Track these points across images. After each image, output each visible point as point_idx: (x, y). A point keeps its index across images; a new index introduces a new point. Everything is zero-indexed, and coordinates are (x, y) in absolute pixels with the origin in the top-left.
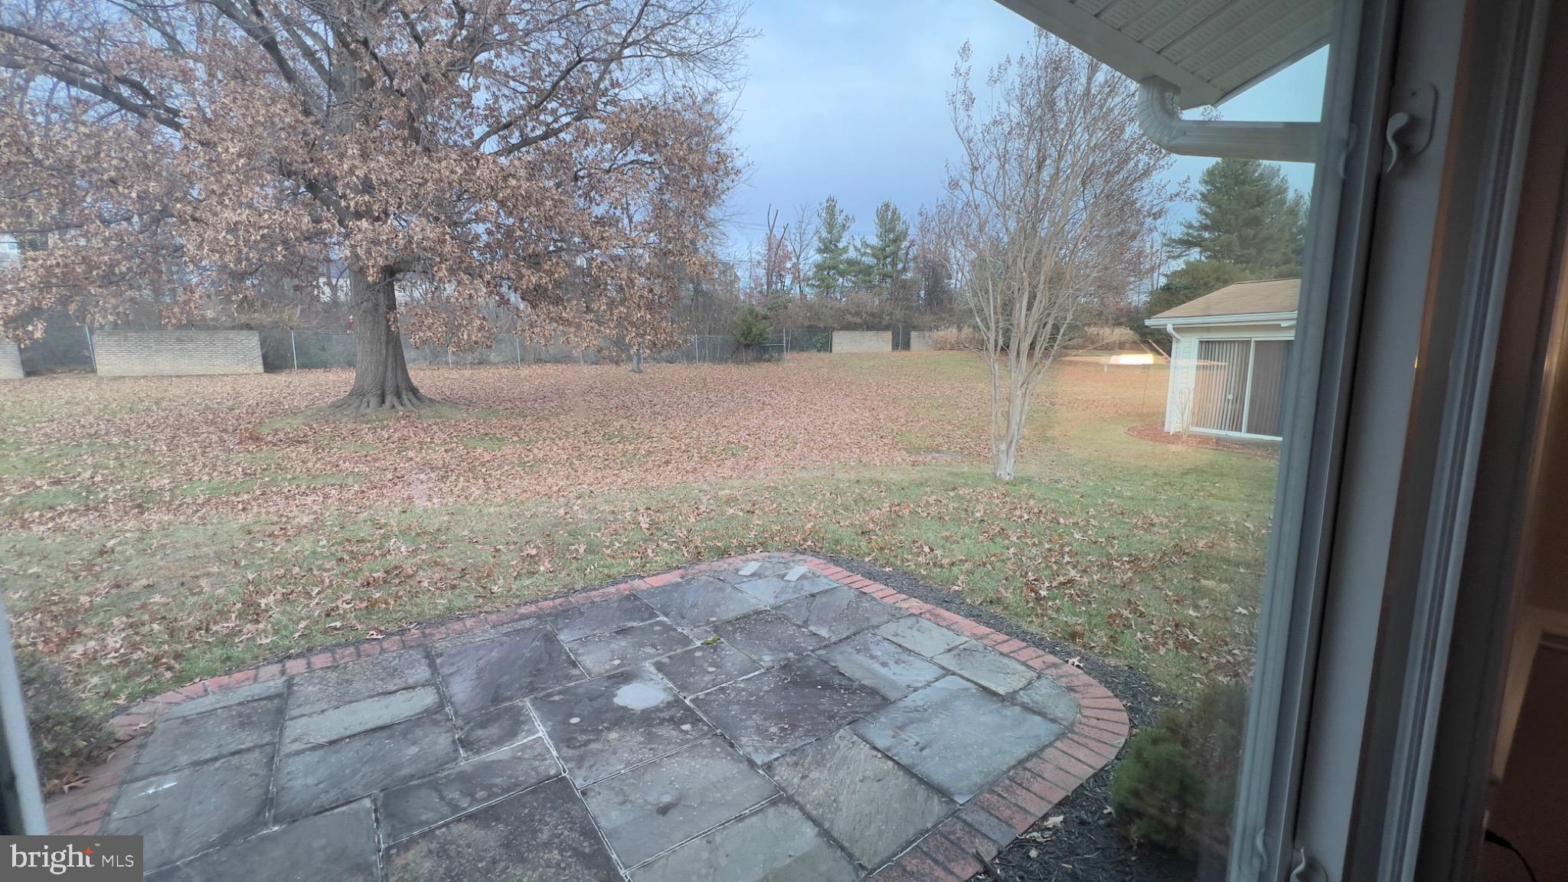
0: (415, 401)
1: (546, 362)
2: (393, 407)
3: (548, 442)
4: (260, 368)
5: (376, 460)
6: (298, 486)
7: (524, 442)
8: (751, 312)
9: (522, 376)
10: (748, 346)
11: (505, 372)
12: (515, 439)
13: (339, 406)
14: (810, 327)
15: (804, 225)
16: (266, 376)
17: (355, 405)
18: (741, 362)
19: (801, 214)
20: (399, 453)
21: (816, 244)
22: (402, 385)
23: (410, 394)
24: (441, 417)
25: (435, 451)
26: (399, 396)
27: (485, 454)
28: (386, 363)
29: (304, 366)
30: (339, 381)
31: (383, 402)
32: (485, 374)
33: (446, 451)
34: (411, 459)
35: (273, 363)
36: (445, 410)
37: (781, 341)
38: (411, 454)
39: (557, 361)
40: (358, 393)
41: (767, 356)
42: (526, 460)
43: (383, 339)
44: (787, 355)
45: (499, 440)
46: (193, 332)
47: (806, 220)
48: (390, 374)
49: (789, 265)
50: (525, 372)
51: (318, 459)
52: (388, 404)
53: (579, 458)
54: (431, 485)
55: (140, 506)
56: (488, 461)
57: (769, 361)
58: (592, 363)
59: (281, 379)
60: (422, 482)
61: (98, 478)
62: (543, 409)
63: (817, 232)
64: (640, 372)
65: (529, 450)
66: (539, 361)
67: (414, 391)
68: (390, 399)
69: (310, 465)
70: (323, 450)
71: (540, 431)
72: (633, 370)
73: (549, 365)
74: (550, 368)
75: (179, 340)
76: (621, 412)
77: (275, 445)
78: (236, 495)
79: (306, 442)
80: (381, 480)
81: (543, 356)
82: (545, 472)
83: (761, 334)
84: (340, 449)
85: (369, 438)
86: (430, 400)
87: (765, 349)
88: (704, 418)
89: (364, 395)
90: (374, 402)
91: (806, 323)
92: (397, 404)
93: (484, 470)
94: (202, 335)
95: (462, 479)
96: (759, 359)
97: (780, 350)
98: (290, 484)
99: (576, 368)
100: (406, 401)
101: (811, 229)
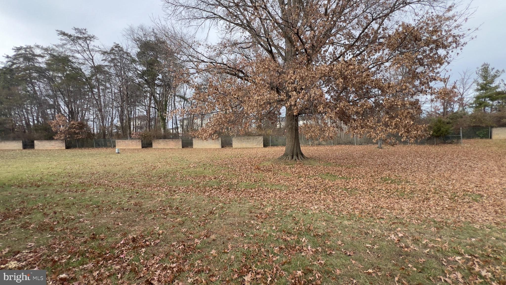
0: (302, 158)
1: (341, 144)
2: (296, 160)
3: (355, 179)
4: (263, 146)
5: (291, 181)
6: (268, 188)
7: (345, 178)
8: (440, 121)
9: (334, 149)
10: (437, 137)
11: (328, 148)
12: (340, 176)
13: (280, 159)
14: (473, 126)
15: (465, 80)
16: (264, 148)
17: (285, 159)
18: (433, 144)
19: (463, 75)
20: (298, 178)
21: (475, 86)
22: (299, 153)
23: (301, 155)
24: (310, 165)
25: (311, 179)
26: (297, 156)
27: (329, 182)
28: (294, 145)
29: (272, 146)
30: (280, 150)
31: (293, 158)
32: (321, 148)
33: (314, 179)
34: (303, 182)
35: (265, 146)
36: (312, 162)
37: (459, 134)
38: (302, 179)
39: (346, 144)
40: (286, 155)
41: (449, 141)
42: (348, 187)
43: (294, 137)
44: (462, 141)
45: (334, 176)
46: (250, 137)
47: (467, 77)
48: (295, 149)
49: (456, 99)
50: (335, 148)
51: (274, 178)
52: (294, 158)
53: (373, 189)
54: (311, 195)
55: (229, 189)
56: (331, 186)
57: (450, 143)
58: (359, 145)
59: (267, 149)
60: (307, 193)
61: (223, 178)
62: (348, 163)
63: (475, 81)
64: (381, 148)
65: (348, 183)
66: (339, 144)
67: (302, 154)
68: (295, 157)
69: (272, 180)
70: (276, 174)
71: (350, 174)
72: (378, 147)
73: (343, 145)
74: (343, 147)
75: (247, 139)
76: (385, 167)
77: (263, 171)
78: (251, 189)
79: (271, 171)
80: (293, 190)
81: (340, 142)
82: (358, 195)
83: (446, 131)
84: (280, 175)
85: (289, 171)
86: (307, 158)
87: (448, 138)
88: (436, 173)
89: (287, 155)
90: (290, 158)
91: (472, 125)
92: (297, 159)
93: (331, 190)
94: (252, 137)
95: (322, 194)
96: (444, 143)
97: (459, 138)
98: (266, 187)
99: (353, 147)
100: (299, 158)
101: (471, 81)
